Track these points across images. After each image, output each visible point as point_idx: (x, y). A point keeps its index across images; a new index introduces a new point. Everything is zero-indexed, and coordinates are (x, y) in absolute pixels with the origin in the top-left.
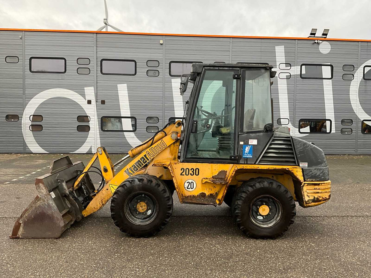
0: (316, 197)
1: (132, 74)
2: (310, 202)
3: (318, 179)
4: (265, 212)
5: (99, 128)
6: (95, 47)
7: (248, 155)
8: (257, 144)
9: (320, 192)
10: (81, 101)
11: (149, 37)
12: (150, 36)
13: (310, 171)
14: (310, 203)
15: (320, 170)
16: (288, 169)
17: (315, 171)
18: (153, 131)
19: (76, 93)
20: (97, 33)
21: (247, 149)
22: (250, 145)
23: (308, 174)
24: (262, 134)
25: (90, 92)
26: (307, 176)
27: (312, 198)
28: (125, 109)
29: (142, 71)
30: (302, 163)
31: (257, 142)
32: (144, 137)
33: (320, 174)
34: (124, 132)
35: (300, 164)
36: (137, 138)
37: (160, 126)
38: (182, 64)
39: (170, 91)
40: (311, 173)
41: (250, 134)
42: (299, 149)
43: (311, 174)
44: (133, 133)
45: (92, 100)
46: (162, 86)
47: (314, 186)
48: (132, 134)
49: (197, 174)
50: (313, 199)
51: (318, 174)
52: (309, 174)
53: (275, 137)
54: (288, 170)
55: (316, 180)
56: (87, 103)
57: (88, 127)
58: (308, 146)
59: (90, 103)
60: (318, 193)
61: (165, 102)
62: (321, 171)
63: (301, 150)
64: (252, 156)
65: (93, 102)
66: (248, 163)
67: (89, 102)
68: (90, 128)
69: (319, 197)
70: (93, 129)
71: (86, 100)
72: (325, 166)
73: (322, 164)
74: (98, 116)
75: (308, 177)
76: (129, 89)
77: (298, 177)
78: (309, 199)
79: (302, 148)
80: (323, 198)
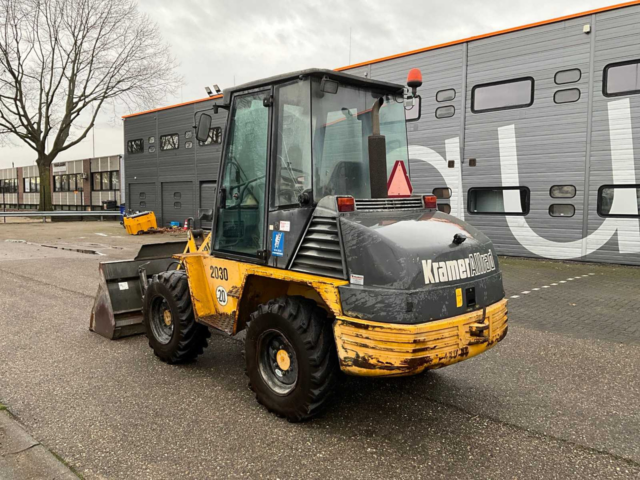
0: (361, 355)
1: (526, 105)
2: (350, 363)
3: (371, 316)
4: (284, 363)
5: (464, 209)
6: (464, 67)
7: (279, 250)
8: (289, 230)
9: (372, 345)
10: (440, 164)
11: (562, 25)
12: (563, 22)
13: (353, 295)
14: (349, 366)
15: (377, 295)
16: (311, 283)
17: (363, 295)
18: (562, 215)
19: (433, 151)
20: (467, 42)
21: (277, 239)
22: (281, 231)
23: (347, 299)
24: (296, 210)
25: (453, 147)
26: (347, 304)
27: (352, 355)
28: (510, 171)
29: (544, 96)
30: (354, 275)
31: (289, 225)
32: (545, 225)
33: (375, 304)
34: (506, 216)
35: (351, 276)
36: (530, 228)
37: (577, 204)
38: (636, 65)
39: (603, 128)
40: (354, 299)
41: (282, 211)
42: (349, 244)
43: (355, 302)
44: (523, 217)
45: (455, 161)
46: (586, 120)
47: (357, 329)
48: (521, 219)
49: (226, 278)
50: (354, 359)
51: (369, 304)
52: (349, 301)
53: (315, 217)
54: (310, 285)
55: (366, 317)
56: (447, 167)
57: (447, 206)
58: (367, 238)
59: (453, 166)
60: (366, 346)
61: (592, 153)
62: (380, 298)
63: (353, 248)
64: (282, 254)
65: (458, 164)
66: (278, 266)
67: (451, 164)
68: (450, 208)
69: (370, 356)
70: (455, 210)
71: (446, 160)
72: (402, 288)
73: (395, 283)
74: (463, 187)
75: (349, 307)
76: (519, 134)
77: (328, 303)
78: (347, 356)
79: (354, 242)
80: (378, 361)
